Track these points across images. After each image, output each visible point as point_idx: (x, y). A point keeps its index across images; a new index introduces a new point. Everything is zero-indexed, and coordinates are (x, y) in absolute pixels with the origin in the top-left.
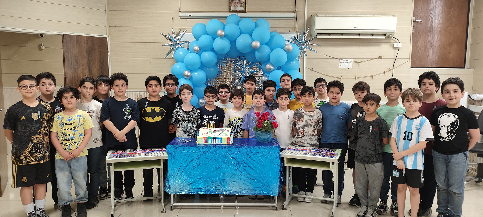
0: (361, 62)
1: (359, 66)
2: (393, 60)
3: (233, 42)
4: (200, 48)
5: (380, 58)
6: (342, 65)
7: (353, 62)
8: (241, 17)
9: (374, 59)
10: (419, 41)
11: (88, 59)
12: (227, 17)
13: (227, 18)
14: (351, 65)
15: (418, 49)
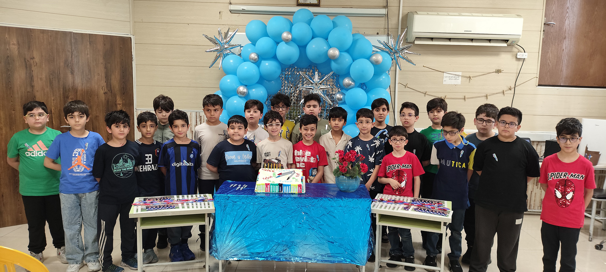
0: (473, 77)
1: (469, 82)
2: (516, 75)
3: (302, 47)
4: (258, 56)
5: (498, 71)
6: (448, 80)
7: (462, 76)
8: (313, 13)
9: (490, 73)
10: (550, 51)
11: (105, 66)
12: (294, 12)
13: (294, 14)
14: (459, 81)
15: (548, 61)
